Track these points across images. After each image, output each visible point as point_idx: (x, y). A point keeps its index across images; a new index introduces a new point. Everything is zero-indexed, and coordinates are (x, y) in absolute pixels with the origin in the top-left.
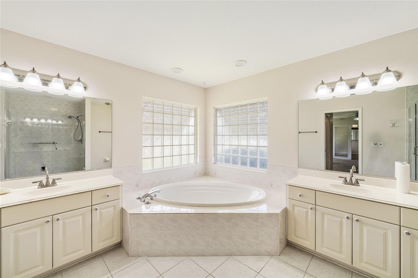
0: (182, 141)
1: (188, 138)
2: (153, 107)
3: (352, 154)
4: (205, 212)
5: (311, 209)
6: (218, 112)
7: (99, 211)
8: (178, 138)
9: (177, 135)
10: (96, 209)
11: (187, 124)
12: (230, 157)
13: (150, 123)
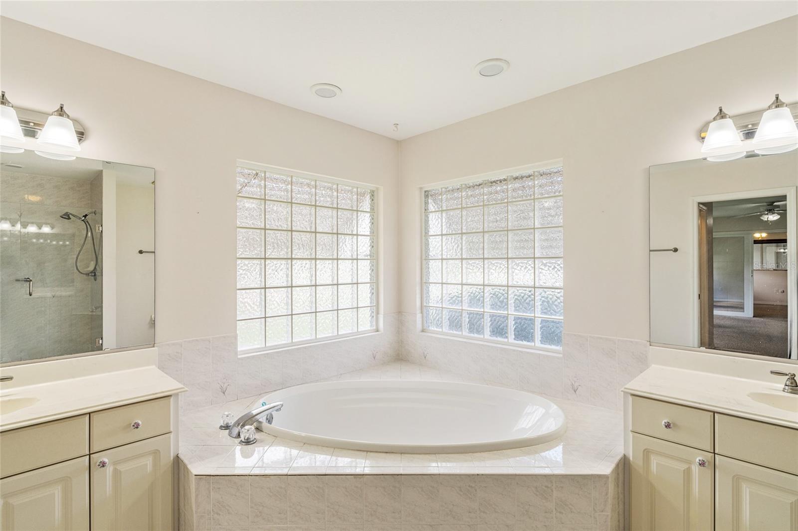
0: (339, 273)
1: (356, 266)
2: (265, 188)
3: (754, 304)
4: (402, 472)
5: (702, 464)
6: (430, 201)
7: (111, 468)
8: (331, 266)
9: (327, 258)
10: (103, 465)
11: (352, 231)
12: (463, 315)
13: (257, 227)
